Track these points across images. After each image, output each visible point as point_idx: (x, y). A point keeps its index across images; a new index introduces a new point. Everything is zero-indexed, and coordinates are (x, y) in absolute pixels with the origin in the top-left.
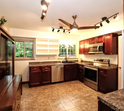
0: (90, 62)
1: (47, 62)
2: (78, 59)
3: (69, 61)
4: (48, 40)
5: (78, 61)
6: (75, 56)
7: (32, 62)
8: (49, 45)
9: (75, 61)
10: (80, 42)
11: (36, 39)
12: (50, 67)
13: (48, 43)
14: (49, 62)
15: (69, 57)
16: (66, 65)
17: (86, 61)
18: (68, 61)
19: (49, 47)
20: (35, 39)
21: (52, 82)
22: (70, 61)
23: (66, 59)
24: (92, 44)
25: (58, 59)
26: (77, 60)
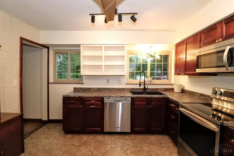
0: (202, 95)
1: (104, 89)
2: (173, 84)
3: (150, 89)
4: (103, 46)
5: (173, 89)
6: (167, 78)
7: (79, 88)
8: (105, 56)
9: (166, 90)
10: (178, 45)
11: (81, 46)
12: (102, 100)
13: (103, 53)
14: (108, 89)
15: (150, 81)
16: (137, 97)
17: (193, 92)
18: (147, 89)
19: (105, 60)
20: (79, 46)
21: (105, 131)
22: (153, 89)
23: (145, 84)
24: (206, 44)
25: (127, 84)
26: (170, 89)
